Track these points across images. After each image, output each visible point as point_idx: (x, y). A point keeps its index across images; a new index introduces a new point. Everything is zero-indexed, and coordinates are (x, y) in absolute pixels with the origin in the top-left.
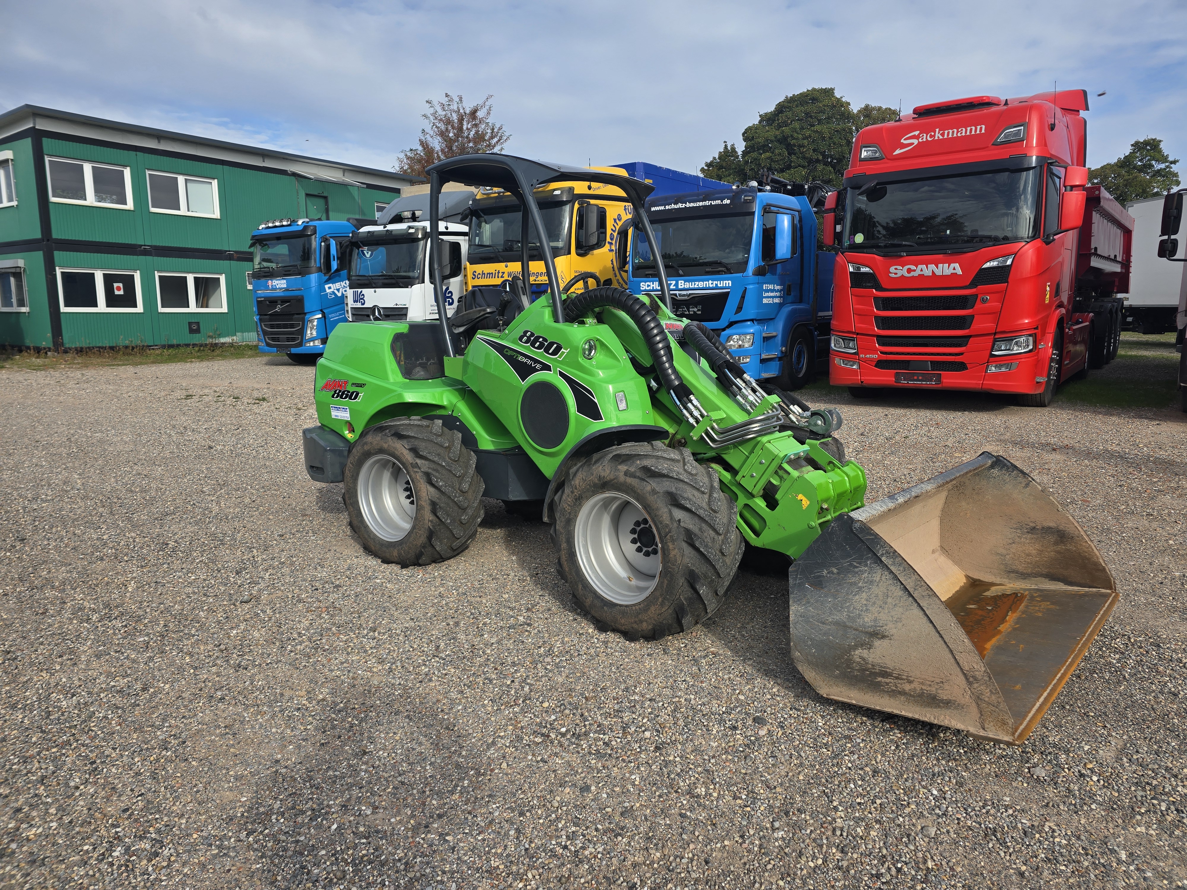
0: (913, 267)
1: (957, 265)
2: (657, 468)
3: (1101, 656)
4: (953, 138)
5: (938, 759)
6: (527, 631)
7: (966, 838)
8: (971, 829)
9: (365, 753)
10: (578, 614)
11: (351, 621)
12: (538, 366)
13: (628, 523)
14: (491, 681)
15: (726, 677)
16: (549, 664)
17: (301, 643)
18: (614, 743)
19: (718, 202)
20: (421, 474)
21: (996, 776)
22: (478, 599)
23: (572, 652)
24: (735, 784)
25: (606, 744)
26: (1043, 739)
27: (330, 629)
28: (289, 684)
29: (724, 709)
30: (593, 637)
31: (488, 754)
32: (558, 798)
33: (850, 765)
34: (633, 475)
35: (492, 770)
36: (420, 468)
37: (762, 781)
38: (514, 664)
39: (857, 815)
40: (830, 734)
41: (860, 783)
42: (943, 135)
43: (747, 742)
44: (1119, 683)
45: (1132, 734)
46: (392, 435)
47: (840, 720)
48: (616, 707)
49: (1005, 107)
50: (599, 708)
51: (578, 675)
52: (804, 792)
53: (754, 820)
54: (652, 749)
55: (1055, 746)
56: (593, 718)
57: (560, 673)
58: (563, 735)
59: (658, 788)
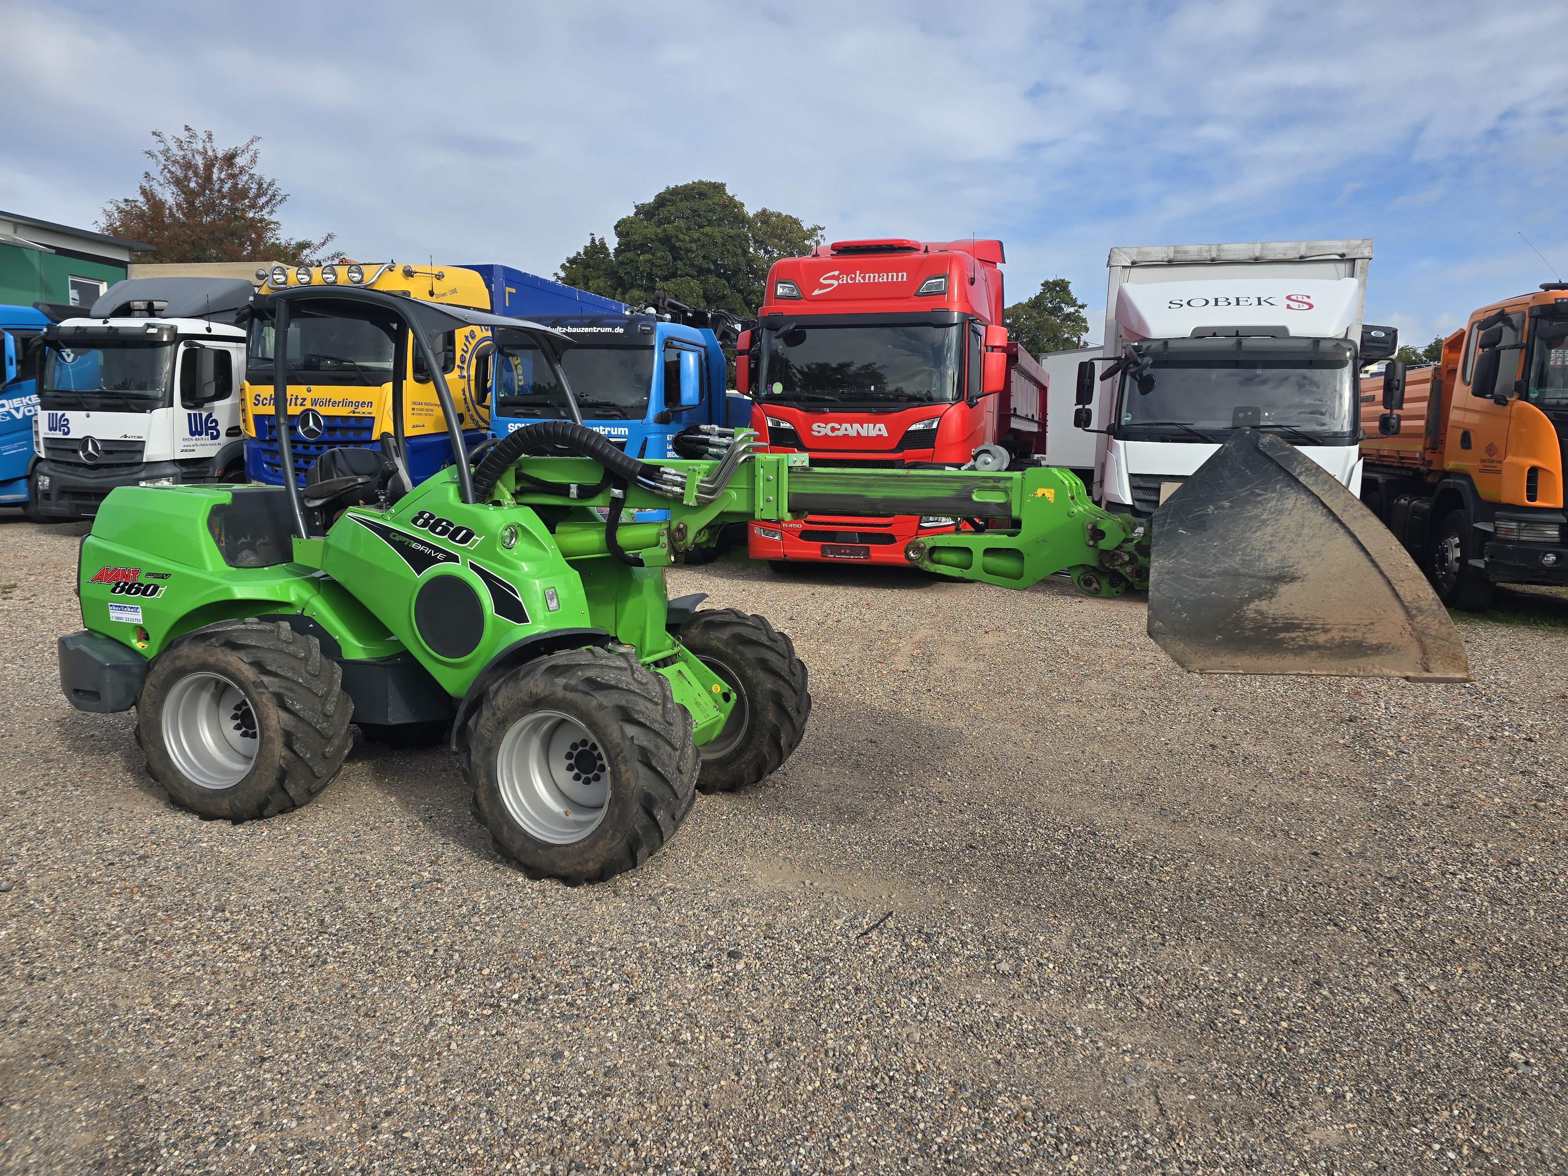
0: (837, 426)
1: (882, 426)
2: (603, 679)
3: (1048, 849)
4: (874, 283)
5: (914, 969)
6: (438, 889)
7: (947, 1038)
8: (951, 1029)
9: (263, 1060)
10: (498, 862)
11: (183, 902)
12: (440, 556)
13: (562, 746)
14: (407, 953)
15: (690, 913)
16: (477, 924)
17: (117, 937)
18: (579, 1002)
19: (609, 330)
20: (268, 695)
21: (967, 976)
22: (359, 856)
23: (503, 907)
24: (721, 1023)
25: (571, 1005)
26: (1004, 935)
27: (155, 915)
28: (121, 991)
29: (695, 948)
30: (524, 887)
31: (429, 1036)
32: (528, 1070)
33: (832, 986)
34: (574, 689)
35: (439, 1054)
36: (267, 688)
37: (748, 1016)
38: (432, 930)
39: (846, 1033)
40: (808, 958)
41: (844, 1002)
42: (864, 278)
43: (725, 979)
44: (1064, 873)
45: (1078, 921)
46: (222, 645)
47: (816, 943)
48: (573, 963)
49: (926, 255)
50: (552, 967)
51: (518, 932)
52: (792, 1021)
53: (747, 1056)
54: (624, 1001)
55: (1015, 940)
56: (548, 979)
57: (494, 934)
58: (517, 1002)
59: (639, 1042)
